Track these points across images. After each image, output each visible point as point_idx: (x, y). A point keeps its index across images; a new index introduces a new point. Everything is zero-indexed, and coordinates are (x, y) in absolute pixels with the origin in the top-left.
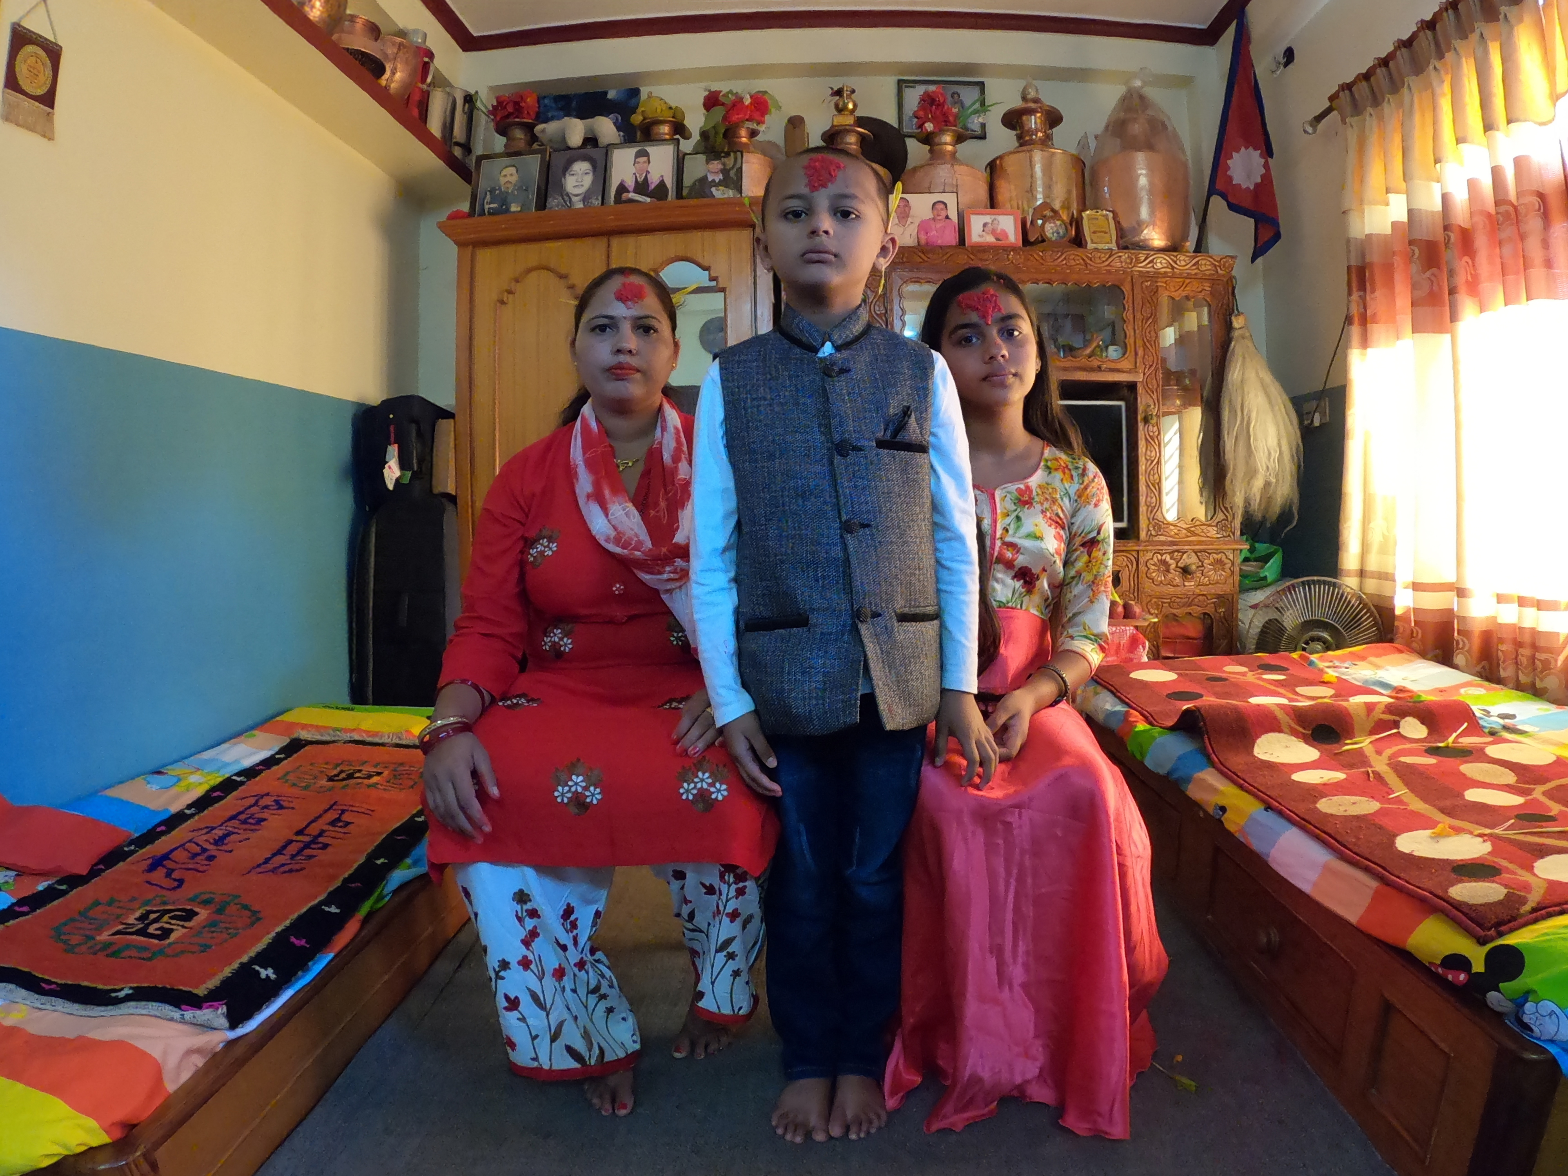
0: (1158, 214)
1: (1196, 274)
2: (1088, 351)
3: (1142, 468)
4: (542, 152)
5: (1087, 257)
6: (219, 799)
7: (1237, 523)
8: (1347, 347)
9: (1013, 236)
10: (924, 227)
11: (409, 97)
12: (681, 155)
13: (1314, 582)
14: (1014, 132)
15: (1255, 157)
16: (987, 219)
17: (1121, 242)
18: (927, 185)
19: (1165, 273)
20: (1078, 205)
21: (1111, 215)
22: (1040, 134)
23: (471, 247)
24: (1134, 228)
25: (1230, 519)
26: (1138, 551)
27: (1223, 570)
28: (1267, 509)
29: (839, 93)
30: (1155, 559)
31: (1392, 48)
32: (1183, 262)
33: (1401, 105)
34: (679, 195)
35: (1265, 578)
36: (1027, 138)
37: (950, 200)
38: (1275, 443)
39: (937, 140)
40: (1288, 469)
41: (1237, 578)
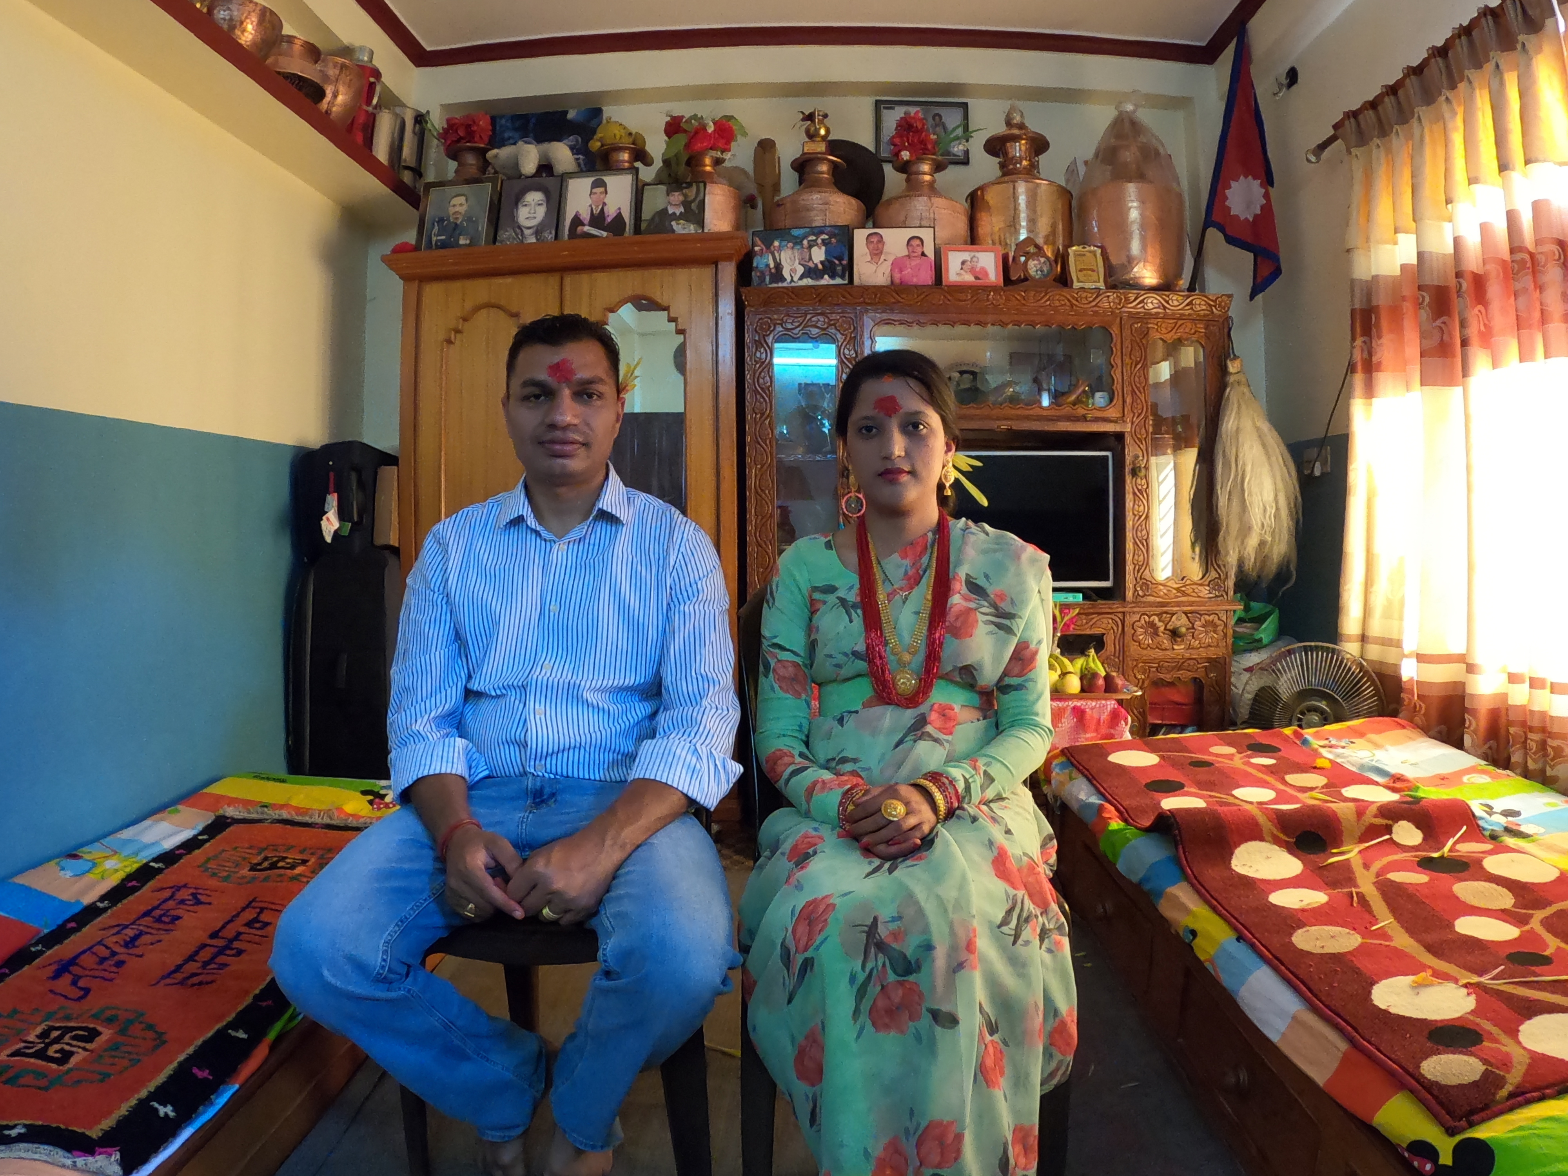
0: (1150, 250)
1: (1189, 315)
2: (1073, 398)
3: (1129, 524)
4: (493, 181)
5: (1073, 297)
6: (135, 889)
7: (1231, 583)
8: (1349, 396)
9: (993, 276)
10: (898, 264)
11: (353, 120)
12: (640, 184)
13: (1311, 649)
14: (998, 160)
15: (1255, 187)
16: (966, 256)
17: (1109, 280)
18: (902, 218)
19: (1158, 313)
20: (1064, 241)
21: (1099, 251)
22: (1025, 163)
23: (417, 282)
24: (1123, 266)
25: (1222, 577)
26: (1124, 613)
27: (1215, 632)
28: (1262, 568)
29: (810, 117)
30: (1143, 622)
31: (1401, 76)
32: (1176, 302)
33: (1410, 136)
34: (637, 230)
35: (1260, 640)
36: (1011, 167)
37: (926, 234)
38: (1271, 497)
39: (914, 168)
40: (1285, 525)
41: (1230, 641)
